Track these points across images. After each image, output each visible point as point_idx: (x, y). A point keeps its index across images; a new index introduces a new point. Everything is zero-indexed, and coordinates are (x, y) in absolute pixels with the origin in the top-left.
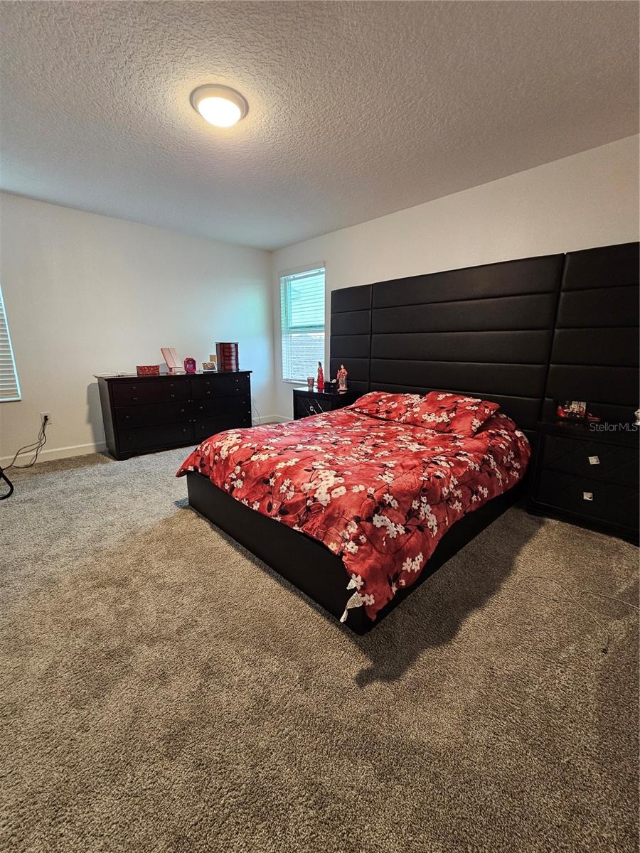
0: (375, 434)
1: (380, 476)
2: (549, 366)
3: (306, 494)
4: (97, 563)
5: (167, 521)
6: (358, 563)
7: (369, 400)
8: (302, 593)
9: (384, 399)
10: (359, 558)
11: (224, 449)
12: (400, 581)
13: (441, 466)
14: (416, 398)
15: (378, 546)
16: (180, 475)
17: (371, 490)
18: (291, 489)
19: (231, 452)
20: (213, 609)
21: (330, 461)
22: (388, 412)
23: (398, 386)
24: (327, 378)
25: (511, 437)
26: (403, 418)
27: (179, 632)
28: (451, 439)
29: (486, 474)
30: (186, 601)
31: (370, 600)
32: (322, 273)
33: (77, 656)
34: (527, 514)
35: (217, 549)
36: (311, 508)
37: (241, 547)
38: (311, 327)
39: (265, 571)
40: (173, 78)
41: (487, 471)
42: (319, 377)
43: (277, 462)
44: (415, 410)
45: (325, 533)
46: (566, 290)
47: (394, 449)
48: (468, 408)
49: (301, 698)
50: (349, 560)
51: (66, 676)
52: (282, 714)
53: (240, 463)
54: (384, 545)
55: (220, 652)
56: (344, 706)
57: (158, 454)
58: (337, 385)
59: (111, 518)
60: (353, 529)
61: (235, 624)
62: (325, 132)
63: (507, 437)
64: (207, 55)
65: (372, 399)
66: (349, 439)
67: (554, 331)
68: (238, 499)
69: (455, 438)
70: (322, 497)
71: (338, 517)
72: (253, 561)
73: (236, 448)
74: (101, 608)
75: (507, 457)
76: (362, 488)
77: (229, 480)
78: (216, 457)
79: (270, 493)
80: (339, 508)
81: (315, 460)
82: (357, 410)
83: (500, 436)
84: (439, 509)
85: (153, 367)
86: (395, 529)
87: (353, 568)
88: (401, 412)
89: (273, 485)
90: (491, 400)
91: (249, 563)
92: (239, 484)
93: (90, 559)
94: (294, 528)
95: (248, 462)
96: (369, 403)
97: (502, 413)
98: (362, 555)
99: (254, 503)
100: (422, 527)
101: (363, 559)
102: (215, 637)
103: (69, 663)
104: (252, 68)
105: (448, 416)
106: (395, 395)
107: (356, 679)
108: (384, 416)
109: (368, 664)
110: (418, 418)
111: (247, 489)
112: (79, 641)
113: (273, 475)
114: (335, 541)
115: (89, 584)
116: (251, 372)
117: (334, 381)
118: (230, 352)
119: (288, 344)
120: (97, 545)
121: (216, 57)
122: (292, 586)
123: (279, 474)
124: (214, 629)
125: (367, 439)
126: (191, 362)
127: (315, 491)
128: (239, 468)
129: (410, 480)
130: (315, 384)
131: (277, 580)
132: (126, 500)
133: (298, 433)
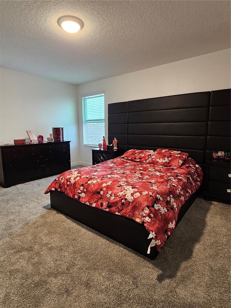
0: (139, 168)
1: (151, 187)
2: (207, 137)
3: (121, 197)
4: (13, 240)
5: (42, 216)
6: (152, 226)
7: (131, 153)
8: (120, 244)
9: (137, 152)
10: (152, 224)
11: (72, 179)
12: (168, 233)
13: (173, 181)
14: (151, 152)
15: (158, 218)
16: (46, 193)
17: (151, 193)
18: (112, 195)
19: (76, 180)
20: (80, 256)
21: (126, 182)
22: (140, 158)
23: (143, 146)
24: (107, 144)
25: (195, 167)
26: (148, 161)
27: (68, 269)
28: (172, 169)
29: (189, 183)
30: (66, 254)
31: (159, 242)
32: (103, 96)
33: (19, 288)
34: (204, 200)
35: (72, 228)
36: (124, 203)
37: (84, 226)
38: (98, 120)
39: (99, 236)
40: (52, 12)
41: (190, 183)
42: (103, 143)
43: (102, 183)
44: (153, 157)
45: (133, 214)
46: (212, 106)
47: (150, 175)
48: (176, 155)
49: (137, 291)
50: (148, 225)
51: (16, 299)
52: (130, 300)
53: (82, 185)
54: (160, 217)
55: (91, 276)
56: (156, 292)
57: (25, 183)
58: (113, 147)
59: (12, 217)
60: (147, 211)
61: (94, 262)
62: (115, 38)
63: (193, 167)
64: (71, 4)
65: (132, 152)
66: (129, 171)
67: (208, 123)
68: (83, 202)
69: (173, 169)
70: (130, 198)
71: (139, 207)
72: (92, 232)
73: (79, 178)
74: (23, 263)
75: (195, 176)
76: (146, 192)
77: (77, 193)
78: (68, 183)
79: (101, 198)
80: (139, 203)
81: (119, 182)
82: (126, 158)
83: (190, 167)
84: (176, 200)
85: (22, 140)
86: (163, 210)
87: (151, 228)
88: (147, 158)
89: (102, 194)
90: (185, 152)
91: (91, 233)
92: (83, 195)
93: (8, 239)
94: (116, 213)
95: (87, 184)
96: (131, 155)
97: (189, 157)
98: (153, 223)
99: (93, 203)
100: (172, 208)
101: (154, 224)
102: (86, 269)
103: (16, 292)
104: (89, 11)
105: (168, 159)
106: (141, 150)
107: (157, 279)
108: (139, 160)
109: (160, 272)
110: (155, 161)
111: (88, 197)
112: (16, 280)
113: (101, 190)
114: (138, 218)
115: (12, 251)
116: (70, 141)
117: (111, 145)
118: (60, 132)
119: (85, 128)
120: (9, 231)
121: (75, 5)
122: (115, 241)
123: (105, 189)
124: (85, 265)
125: (136, 171)
126: (41, 137)
127: (125, 195)
128: (82, 187)
129: (164, 188)
130: (102, 146)
131: (107, 239)
132: (17, 208)
133: (104, 170)
